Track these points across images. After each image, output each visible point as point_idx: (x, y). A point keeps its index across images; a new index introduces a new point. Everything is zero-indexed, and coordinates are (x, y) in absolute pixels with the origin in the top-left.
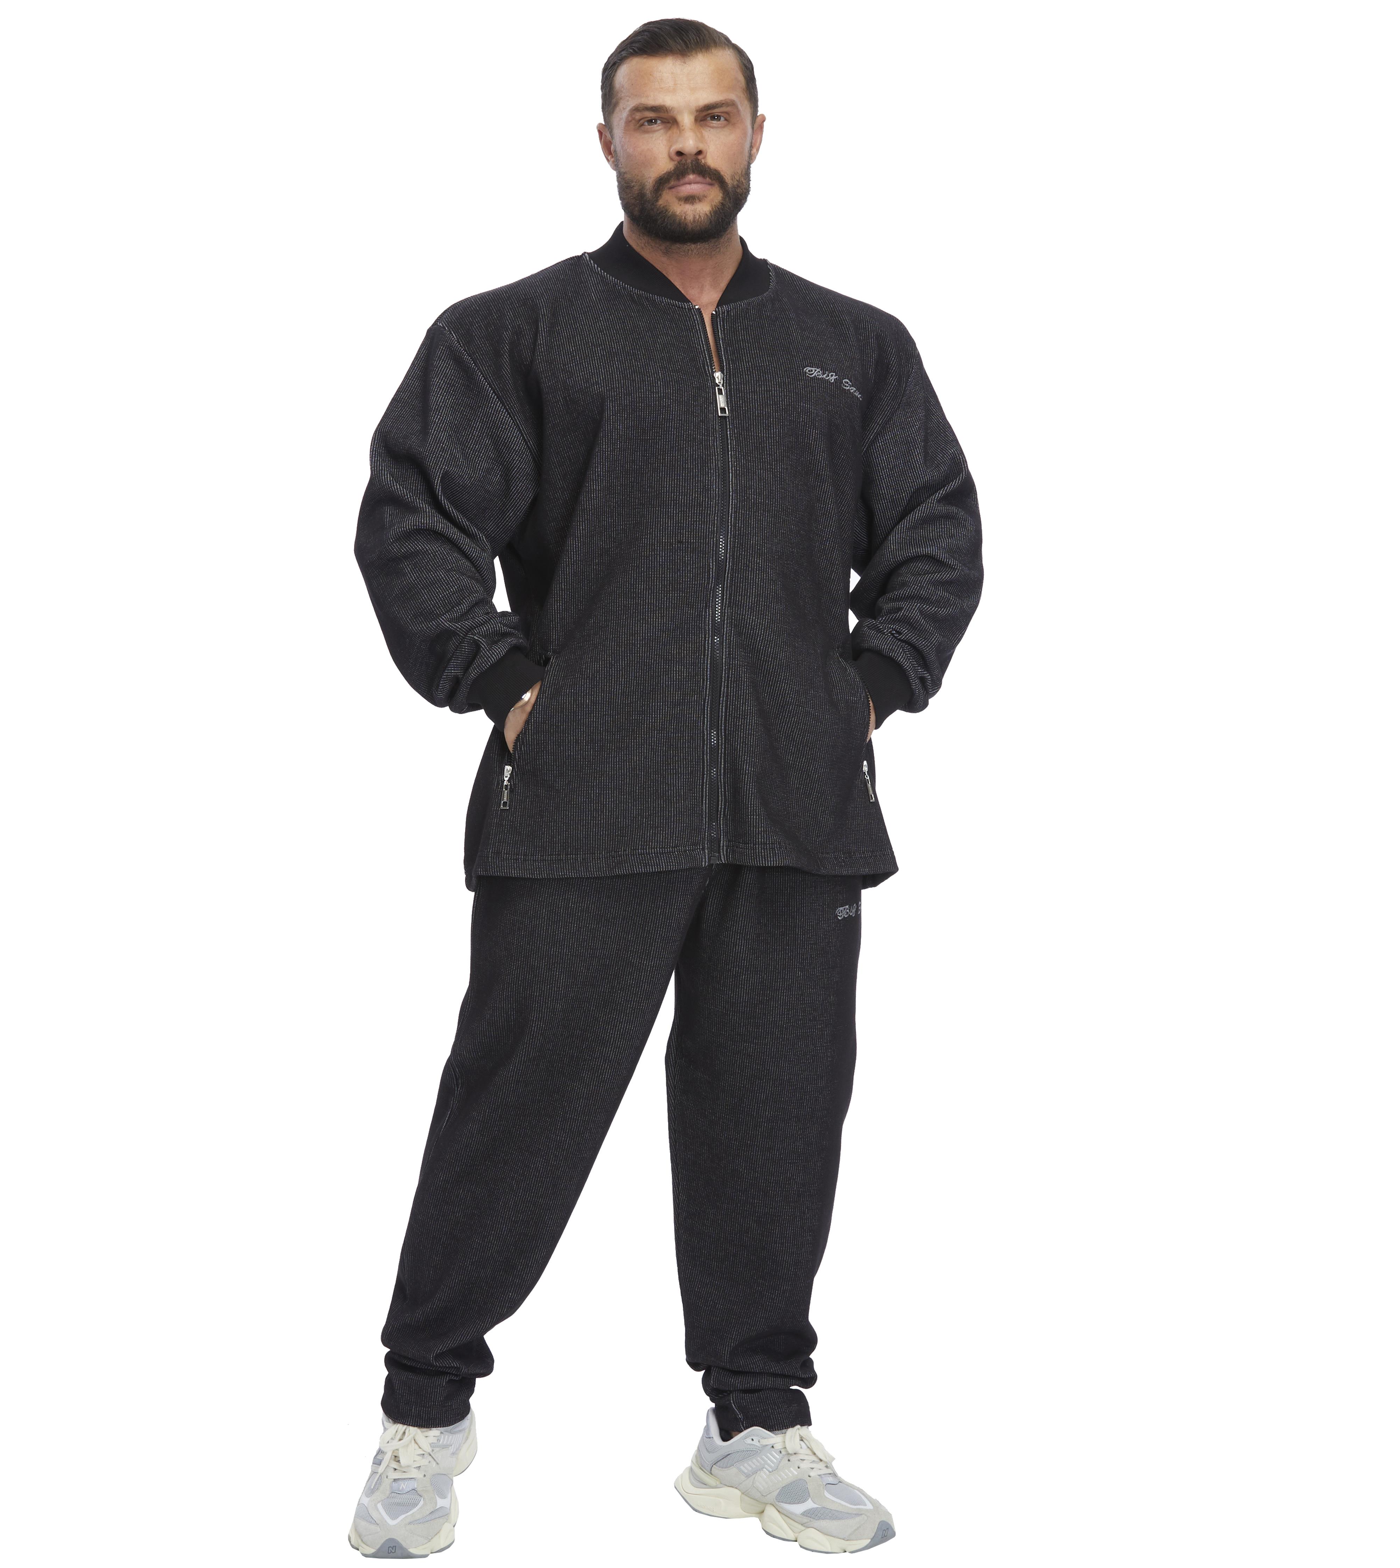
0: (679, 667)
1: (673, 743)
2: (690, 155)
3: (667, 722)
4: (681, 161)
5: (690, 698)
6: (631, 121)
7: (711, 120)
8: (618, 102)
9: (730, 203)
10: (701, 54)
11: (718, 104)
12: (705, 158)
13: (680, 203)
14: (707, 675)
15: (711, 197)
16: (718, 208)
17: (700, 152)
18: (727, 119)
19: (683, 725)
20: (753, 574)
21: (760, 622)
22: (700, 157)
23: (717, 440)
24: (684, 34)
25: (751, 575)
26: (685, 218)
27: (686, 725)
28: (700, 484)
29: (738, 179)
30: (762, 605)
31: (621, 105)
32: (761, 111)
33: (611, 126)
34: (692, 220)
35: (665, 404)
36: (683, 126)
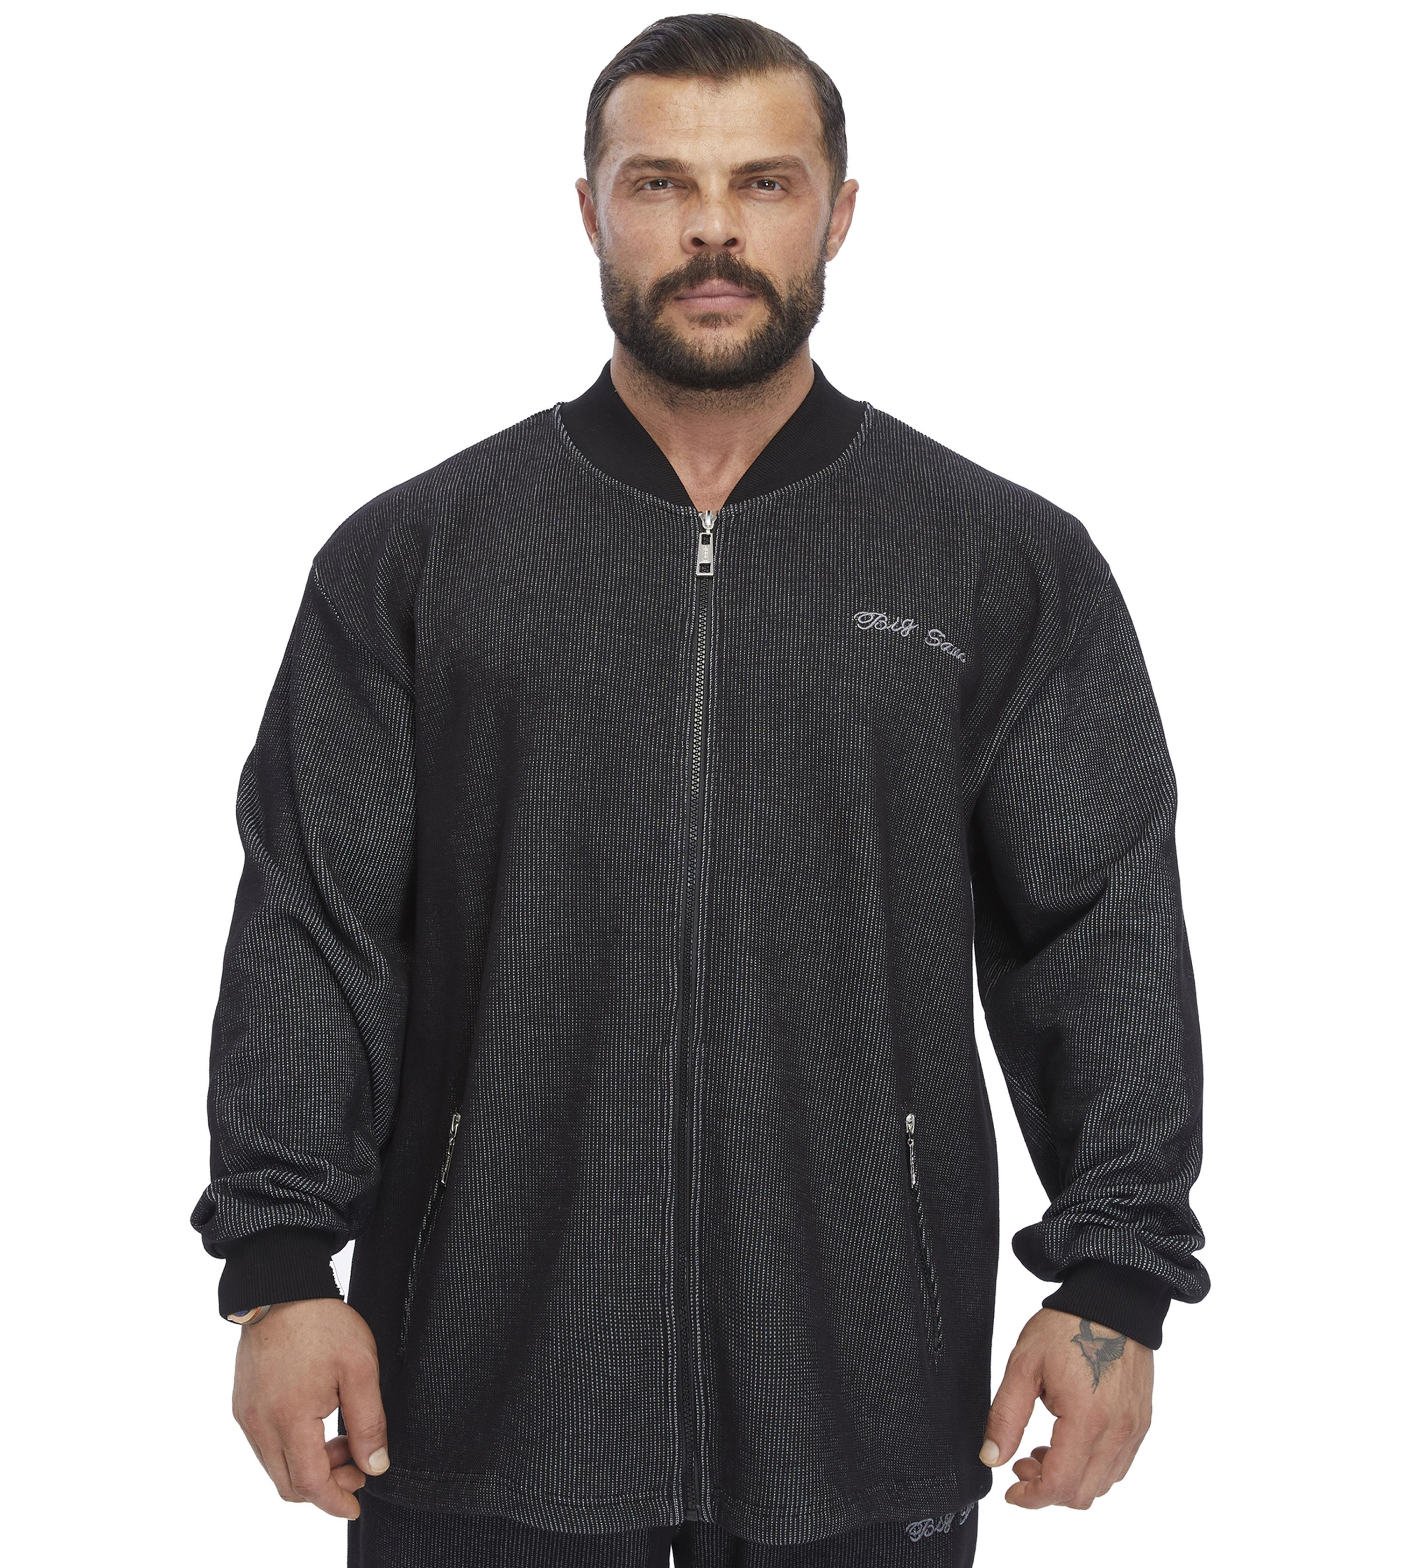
0: (617, 1147)
1: (611, 1279)
2: (715, 245)
3: (598, 1243)
4: (700, 254)
5: (637, 1200)
6: (624, 182)
7: (759, 188)
8: (606, 148)
9: (783, 326)
10: (747, 79)
11: (769, 163)
12: (742, 251)
13: (693, 325)
14: (667, 1161)
15: (751, 317)
16: (761, 336)
17: (733, 242)
18: (785, 187)
19: (628, 1248)
20: (744, 984)
21: (756, 1067)
22: (733, 250)
23: (685, 754)
24: (722, 42)
25: (739, 987)
26: (700, 350)
27: (632, 1248)
28: (651, 832)
29: (799, 287)
30: (759, 1036)
31: (611, 154)
32: (850, 174)
33: (595, 185)
34: (712, 354)
35: (597, 693)
36: (706, 196)
